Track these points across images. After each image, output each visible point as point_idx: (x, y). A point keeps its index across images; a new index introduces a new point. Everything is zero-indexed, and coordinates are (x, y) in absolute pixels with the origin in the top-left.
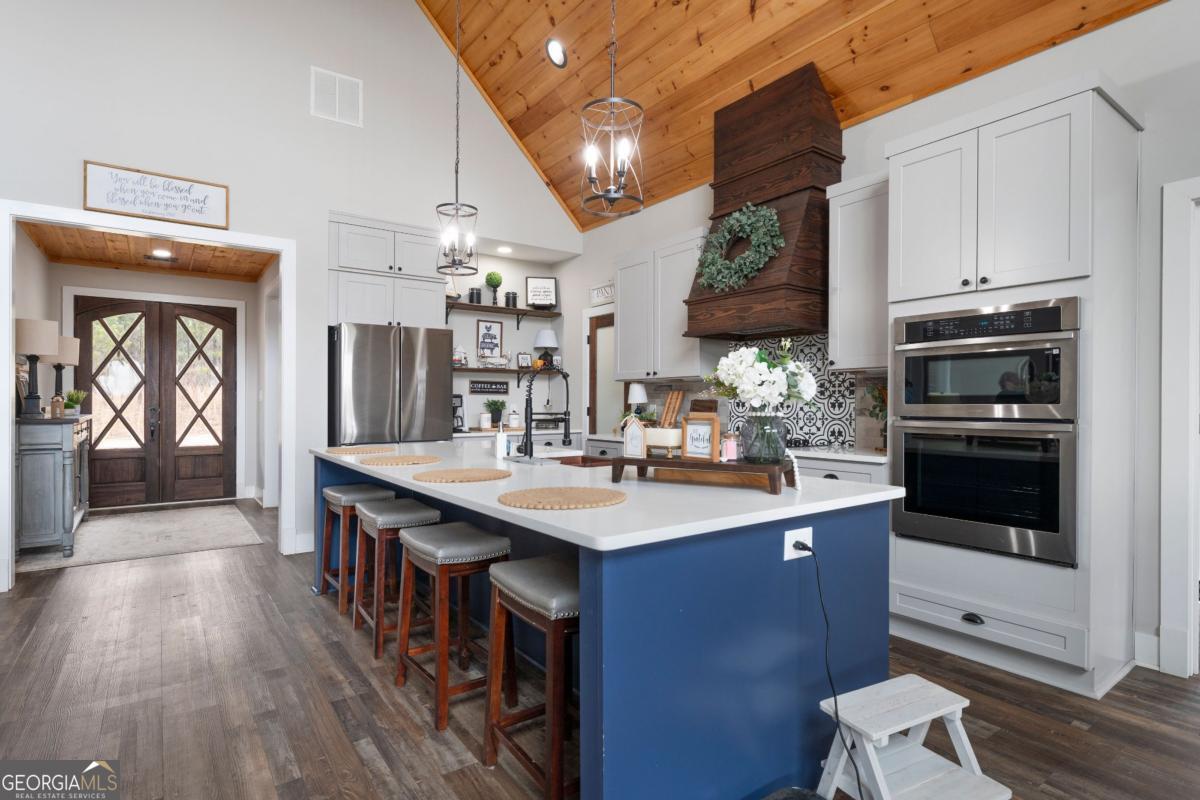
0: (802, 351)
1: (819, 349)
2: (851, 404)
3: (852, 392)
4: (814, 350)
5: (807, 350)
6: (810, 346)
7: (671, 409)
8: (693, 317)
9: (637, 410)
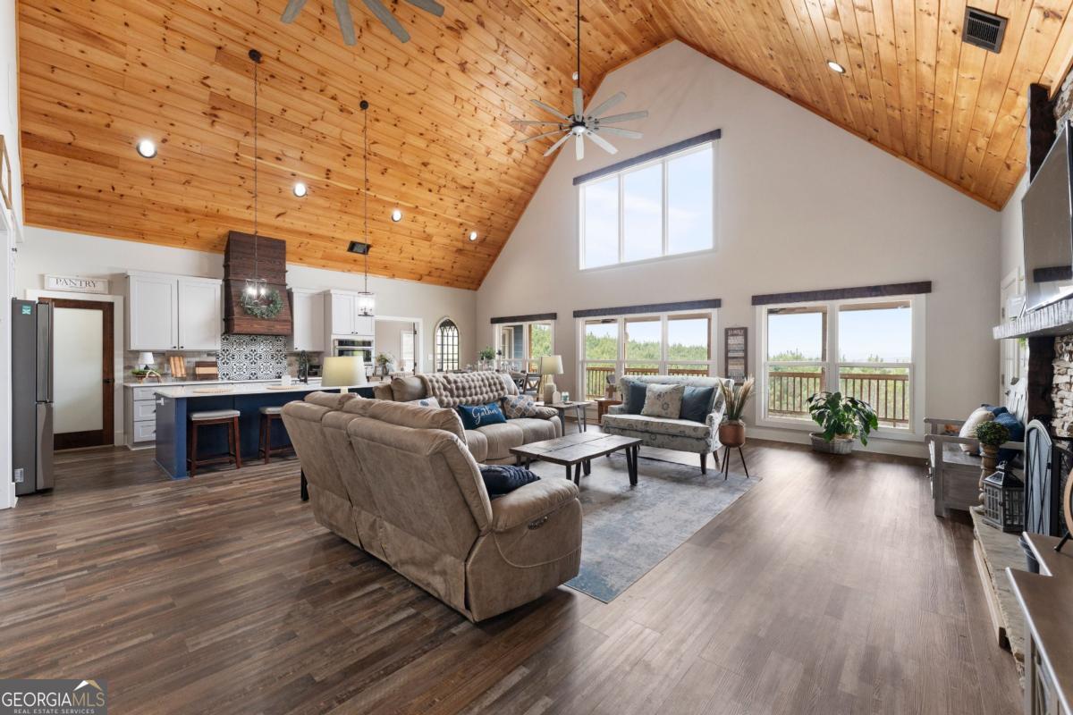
2: (285, 362)
3: (285, 358)
7: (178, 367)
8: (238, 325)
9: (147, 368)
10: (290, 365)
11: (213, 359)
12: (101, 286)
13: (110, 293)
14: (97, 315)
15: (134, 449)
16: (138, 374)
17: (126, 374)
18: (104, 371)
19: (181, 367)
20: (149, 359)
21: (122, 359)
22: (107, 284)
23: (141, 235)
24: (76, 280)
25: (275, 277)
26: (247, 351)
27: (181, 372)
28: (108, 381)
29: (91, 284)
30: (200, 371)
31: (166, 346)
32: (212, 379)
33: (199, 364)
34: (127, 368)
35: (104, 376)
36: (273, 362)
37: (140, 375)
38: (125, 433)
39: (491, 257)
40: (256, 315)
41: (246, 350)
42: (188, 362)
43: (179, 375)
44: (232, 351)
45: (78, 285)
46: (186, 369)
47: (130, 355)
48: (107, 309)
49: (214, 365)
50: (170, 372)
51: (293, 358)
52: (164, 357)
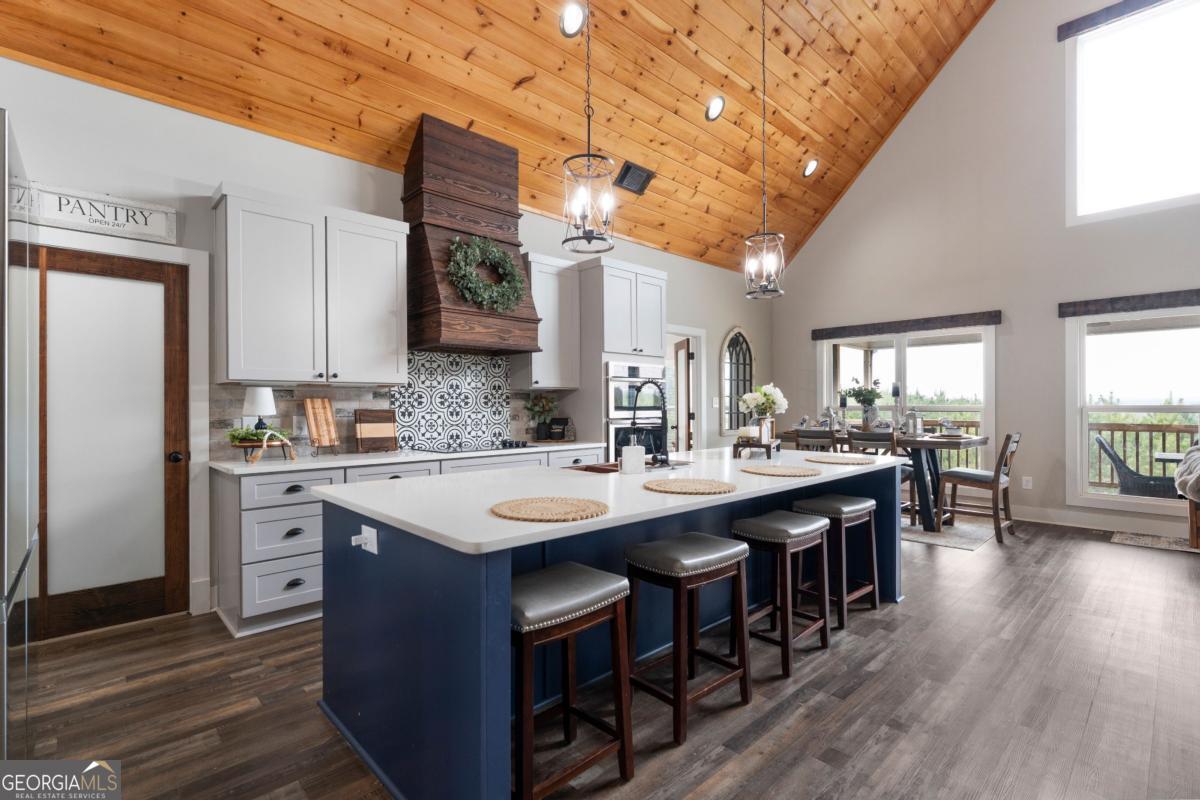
0: (469, 367)
1: (483, 368)
2: (507, 412)
3: (508, 403)
4: (480, 368)
5: (473, 368)
6: (476, 364)
7: (322, 422)
8: (448, 325)
9: (260, 425)
10: (514, 417)
11: (384, 405)
12: (160, 225)
13: (179, 244)
14: (152, 294)
15: (238, 635)
16: (243, 439)
17: (216, 440)
18: (167, 433)
19: (328, 424)
20: (266, 404)
21: (206, 405)
22: (173, 218)
23: (246, 108)
24: (108, 204)
25: (500, 227)
26: (444, 388)
27: (329, 435)
28: (176, 459)
29: (139, 217)
30: (366, 431)
31: (302, 372)
32: (386, 449)
33: (362, 416)
34: (218, 424)
35: (166, 446)
36: (488, 412)
37: (247, 444)
38: (212, 583)
39: (818, 215)
40: (480, 305)
41: (442, 384)
42: (339, 411)
43: (326, 442)
44: (418, 388)
45: (110, 217)
46: (338, 425)
47: (224, 395)
48: (173, 279)
49: (388, 417)
50: (305, 433)
51: (521, 403)
52: (294, 397)
